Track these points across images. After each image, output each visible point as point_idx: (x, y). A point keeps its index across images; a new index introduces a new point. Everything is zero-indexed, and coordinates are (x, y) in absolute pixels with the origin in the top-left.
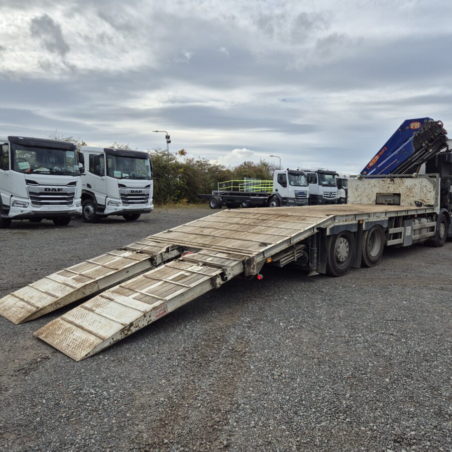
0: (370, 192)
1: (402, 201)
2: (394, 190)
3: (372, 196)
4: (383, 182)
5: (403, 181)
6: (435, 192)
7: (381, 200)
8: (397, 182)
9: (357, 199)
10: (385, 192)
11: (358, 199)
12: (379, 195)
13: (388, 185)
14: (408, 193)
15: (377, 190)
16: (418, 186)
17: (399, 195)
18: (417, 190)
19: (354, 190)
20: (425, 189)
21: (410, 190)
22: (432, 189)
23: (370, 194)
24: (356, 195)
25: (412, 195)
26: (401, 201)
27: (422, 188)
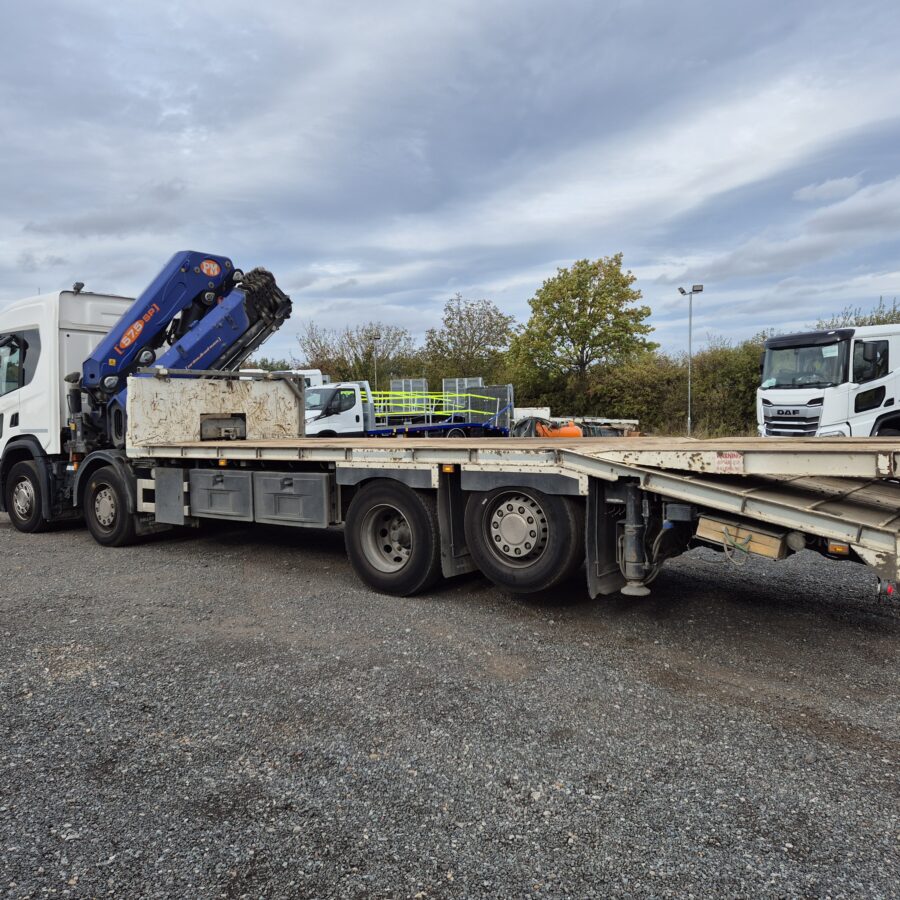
0: (186, 412)
1: (250, 430)
2: (234, 405)
3: (192, 421)
4: (212, 387)
5: (249, 387)
6: (297, 409)
7: (211, 431)
8: (239, 389)
9: (158, 431)
10: (218, 411)
11: (161, 430)
12: (207, 419)
13: (222, 395)
14: (258, 413)
15: (201, 407)
16: (272, 399)
17: (242, 417)
18: (270, 406)
19: (148, 407)
20: (282, 403)
21: (260, 404)
22: (292, 404)
23: (186, 417)
24: (156, 421)
25: (264, 416)
26: (247, 429)
27: (278, 402)
